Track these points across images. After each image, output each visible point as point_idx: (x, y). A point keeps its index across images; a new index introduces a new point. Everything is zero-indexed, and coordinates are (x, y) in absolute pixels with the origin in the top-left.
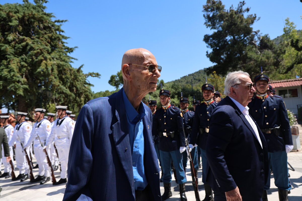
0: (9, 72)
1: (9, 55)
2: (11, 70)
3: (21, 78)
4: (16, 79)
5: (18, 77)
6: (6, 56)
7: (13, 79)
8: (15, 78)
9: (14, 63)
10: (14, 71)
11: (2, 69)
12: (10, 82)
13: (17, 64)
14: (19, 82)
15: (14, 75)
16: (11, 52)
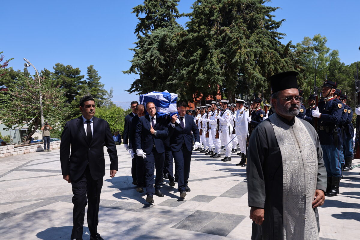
0: (211, 65)
1: (212, 49)
2: (212, 63)
3: (220, 70)
4: (216, 72)
5: (218, 69)
6: (210, 50)
7: (214, 71)
8: (215, 70)
9: (215, 57)
10: (214, 65)
11: (207, 63)
12: (212, 74)
13: (217, 56)
14: (218, 74)
15: (214, 68)
16: (213, 46)
